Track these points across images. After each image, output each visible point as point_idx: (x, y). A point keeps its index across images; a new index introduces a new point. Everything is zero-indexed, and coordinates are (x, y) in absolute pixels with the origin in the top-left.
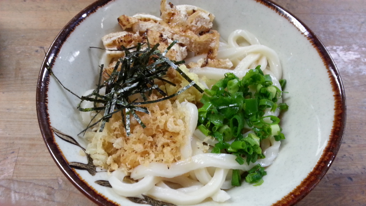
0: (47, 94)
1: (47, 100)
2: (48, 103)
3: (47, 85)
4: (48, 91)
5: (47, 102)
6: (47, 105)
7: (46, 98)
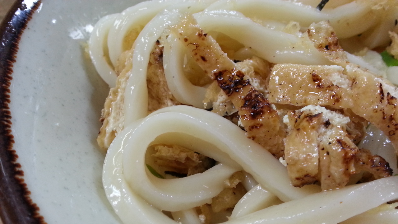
0: (14, 151)
1: (18, 165)
2: (25, 173)
3: (8, 129)
4: (13, 141)
5: (21, 173)
6: (22, 180)
7: (15, 163)
